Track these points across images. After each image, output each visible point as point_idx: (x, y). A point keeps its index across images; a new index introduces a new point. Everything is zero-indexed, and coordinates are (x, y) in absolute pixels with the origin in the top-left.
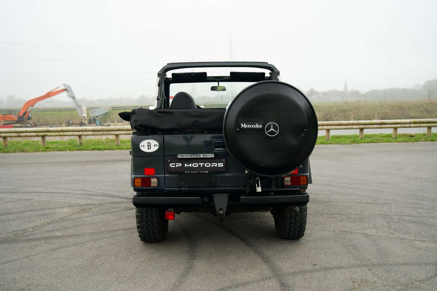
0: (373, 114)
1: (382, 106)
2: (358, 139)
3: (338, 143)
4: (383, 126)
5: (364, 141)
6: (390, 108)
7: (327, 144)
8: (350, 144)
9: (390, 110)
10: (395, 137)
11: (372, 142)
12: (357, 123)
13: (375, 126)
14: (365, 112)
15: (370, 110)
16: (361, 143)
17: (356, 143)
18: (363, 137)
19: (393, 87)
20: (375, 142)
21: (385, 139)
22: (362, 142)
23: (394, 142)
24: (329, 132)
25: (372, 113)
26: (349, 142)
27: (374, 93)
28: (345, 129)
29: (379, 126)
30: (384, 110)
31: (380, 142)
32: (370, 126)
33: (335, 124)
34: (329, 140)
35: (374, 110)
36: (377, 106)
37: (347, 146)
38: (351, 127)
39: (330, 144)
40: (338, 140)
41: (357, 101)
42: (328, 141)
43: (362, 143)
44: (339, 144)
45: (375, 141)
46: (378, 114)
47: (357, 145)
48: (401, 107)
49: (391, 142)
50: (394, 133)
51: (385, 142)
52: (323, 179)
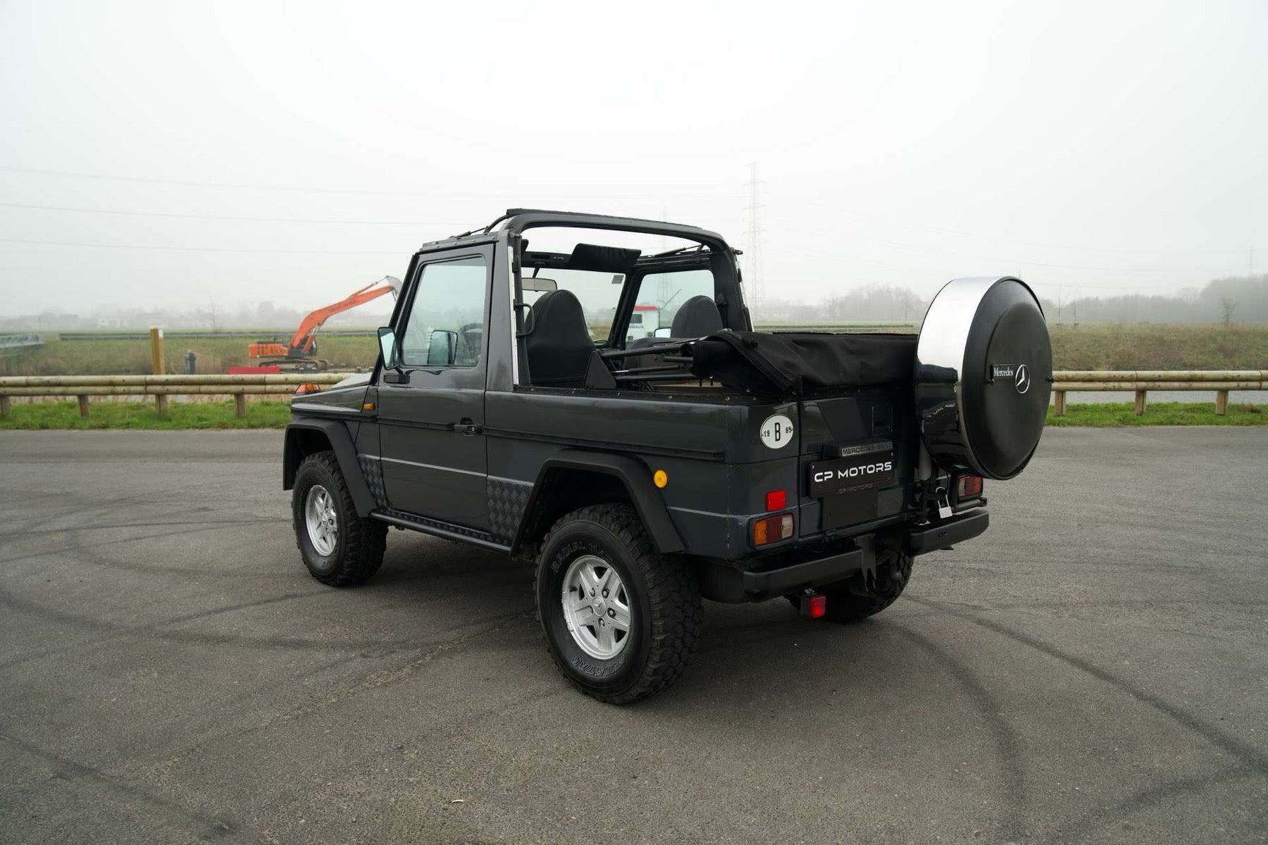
0: (1095, 354)
1: (1116, 337)
2: (1131, 414)
3: (1089, 422)
4: (1195, 385)
5: (1150, 420)
6: (1135, 343)
7: (1064, 425)
8: (1117, 426)
9: (1135, 346)
10: (1222, 413)
11: (1172, 423)
12: (1131, 375)
13: (1176, 384)
14: (1077, 350)
15: (1089, 346)
16: (1144, 424)
17: (1132, 424)
18: (1145, 410)
19: (1131, 293)
20: (1179, 424)
21: (1202, 417)
22: (1147, 422)
23: (1224, 424)
24: (1062, 397)
25: (1093, 352)
26: (1116, 422)
27: (1088, 305)
28: (1103, 390)
29: (1184, 385)
30: (1121, 348)
31: (1191, 424)
32: (1162, 384)
33: (1079, 377)
34: (1063, 415)
35: (1099, 346)
36: (1105, 338)
37: (1115, 430)
38: (1116, 384)
39: (1070, 424)
40: (1083, 416)
41: (1057, 325)
42: (1061, 418)
43: (1148, 425)
44: (1091, 425)
45: (1177, 420)
46: (1108, 356)
47: (1135, 429)
49: (1217, 425)
50: (1221, 403)
51: (1203, 424)
52: (1133, 510)
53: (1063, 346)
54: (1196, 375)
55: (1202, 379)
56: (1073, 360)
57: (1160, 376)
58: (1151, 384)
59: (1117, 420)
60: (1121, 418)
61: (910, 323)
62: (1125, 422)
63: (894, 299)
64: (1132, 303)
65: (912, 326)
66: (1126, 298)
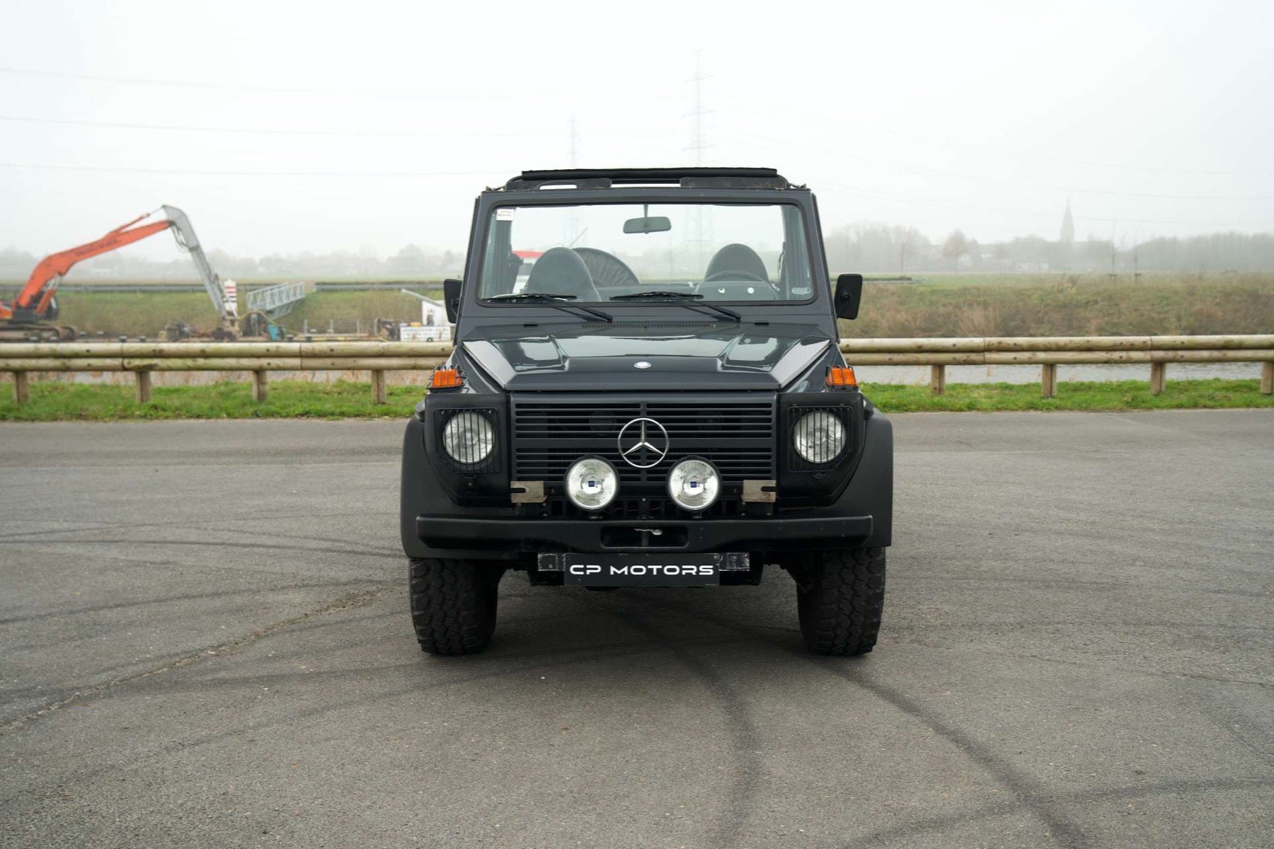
0: (1162, 316)
1: (1191, 292)
2: (1148, 395)
3: (1084, 405)
4: (1231, 354)
5: (1167, 402)
6: (1218, 300)
7: (1048, 409)
8: (1121, 410)
9: (1218, 304)
10: (1269, 392)
11: (1195, 406)
12: (1144, 342)
13: (1205, 354)
14: (1136, 310)
15: (1153, 305)
16: (1158, 407)
17: (1141, 408)
18: (1164, 388)
19: (1224, 230)
20: (1205, 407)
21: (1237, 397)
22: (1162, 404)
23: (1266, 406)
24: (1052, 372)
25: (1159, 313)
26: (1121, 405)
27: (1162, 247)
28: (1107, 362)
29: (1216, 354)
30: (1198, 306)
31: (1222, 406)
32: (1187, 354)
33: (1073, 345)
34: (1052, 397)
35: (1167, 305)
36: (1176, 293)
37: (1115, 416)
38: (1124, 355)
39: (1058, 408)
40: (1079, 397)
41: (1111, 275)
42: (1050, 400)
43: (1163, 408)
44: (1086, 409)
45: (1202, 401)
46: (1179, 319)
47: (1147, 413)
48: (1254, 296)
49: (1257, 407)
50: (1266, 379)
51: (1238, 406)
52: (1072, 516)
53: (1117, 305)
54: (1232, 341)
55: (1240, 347)
56: (1130, 324)
57: (1183, 343)
58: (1171, 354)
59: (1123, 402)
60: (1130, 400)
61: (908, 274)
62: (1134, 404)
63: (894, 241)
64: (1227, 244)
65: (909, 279)
66: (1217, 238)
